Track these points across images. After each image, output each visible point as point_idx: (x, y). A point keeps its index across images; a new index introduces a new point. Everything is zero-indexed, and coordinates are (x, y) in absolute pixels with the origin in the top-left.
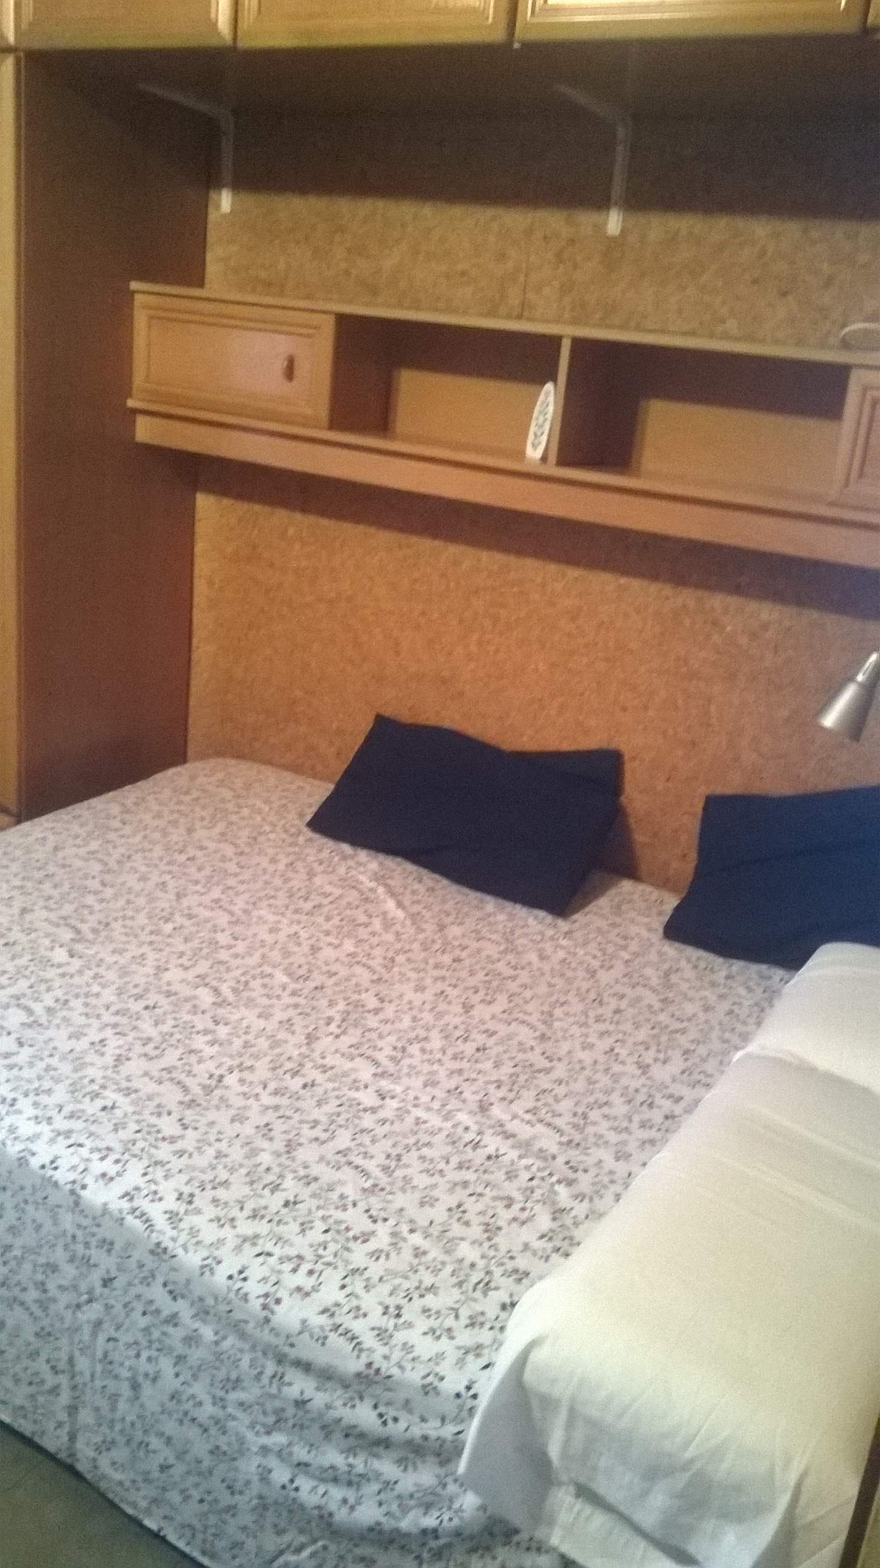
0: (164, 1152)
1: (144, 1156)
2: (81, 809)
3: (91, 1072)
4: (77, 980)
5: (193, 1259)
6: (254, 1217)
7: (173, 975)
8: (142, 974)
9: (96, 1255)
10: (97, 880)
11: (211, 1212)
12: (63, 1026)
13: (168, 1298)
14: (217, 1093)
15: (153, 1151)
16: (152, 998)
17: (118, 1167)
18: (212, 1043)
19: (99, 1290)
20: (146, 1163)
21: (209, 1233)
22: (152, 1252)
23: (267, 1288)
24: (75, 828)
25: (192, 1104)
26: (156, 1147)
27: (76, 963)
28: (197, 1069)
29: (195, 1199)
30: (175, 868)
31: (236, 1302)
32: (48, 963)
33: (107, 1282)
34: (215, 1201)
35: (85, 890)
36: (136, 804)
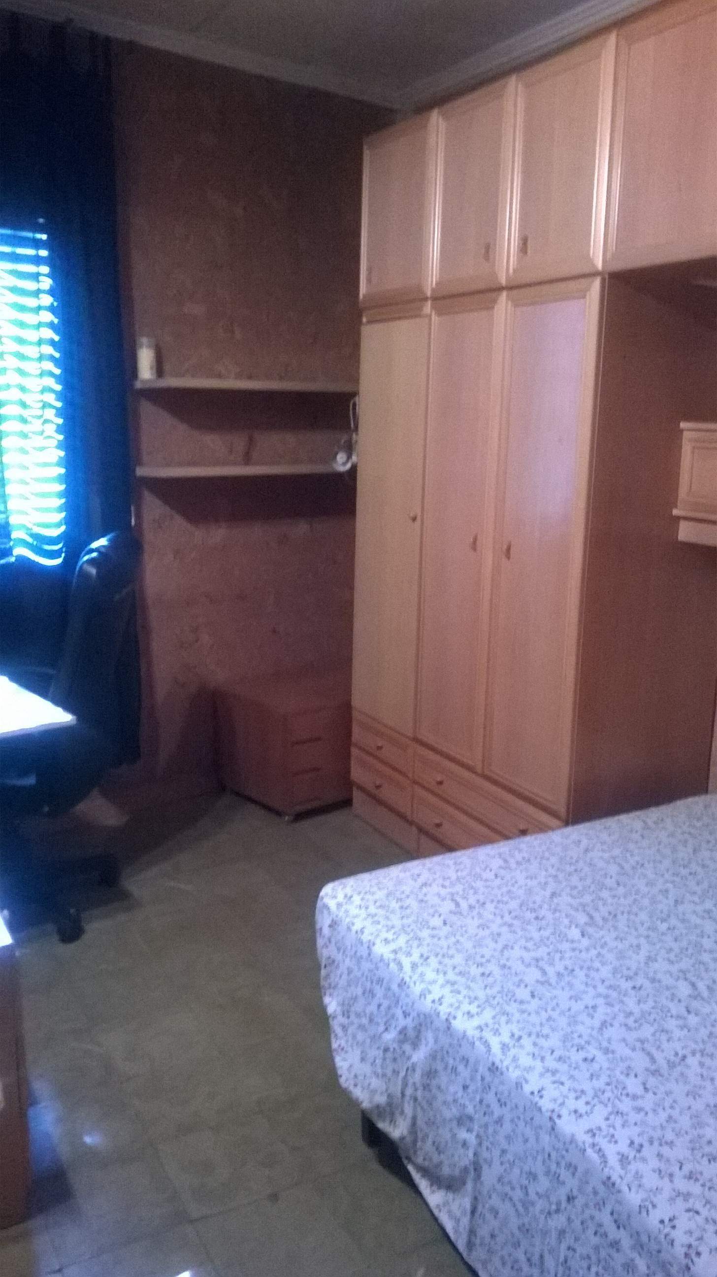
0: (625, 1105)
1: (610, 1105)
2: (611, 822)
3: (580, 1028)
4: (584, 955)
5: (634, 1198)
6: (690, 1178)
7: (660, 966)
8: (635, 960)
9: (564, 1174)
10: (613, 880)
11: (654, 1163)
12: (567, 989)
13: (613, 1227)
14: (679, 1069)
15: (617, 1101)
16: (640, 981)
17: (589, 1108)
18: (682, 1028)
19: (564, 1204)
20: (610, 1109)
21: (651, 1180)
22: (604, 1183)
23: (692, 1240)
24: (604, 836)
25: (656, 1073)
26: (619, 1100)
27: (585, 942)
28: (665, 1045)
29: (644, 1149)
30: (677, 879)
31: (665, 1244)
32: (563, 937)
33: (570, 1199)
34: (660, 1156)
35: (602, 886)
36: (655, 823)
